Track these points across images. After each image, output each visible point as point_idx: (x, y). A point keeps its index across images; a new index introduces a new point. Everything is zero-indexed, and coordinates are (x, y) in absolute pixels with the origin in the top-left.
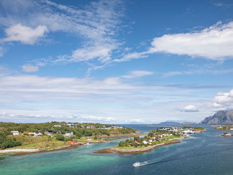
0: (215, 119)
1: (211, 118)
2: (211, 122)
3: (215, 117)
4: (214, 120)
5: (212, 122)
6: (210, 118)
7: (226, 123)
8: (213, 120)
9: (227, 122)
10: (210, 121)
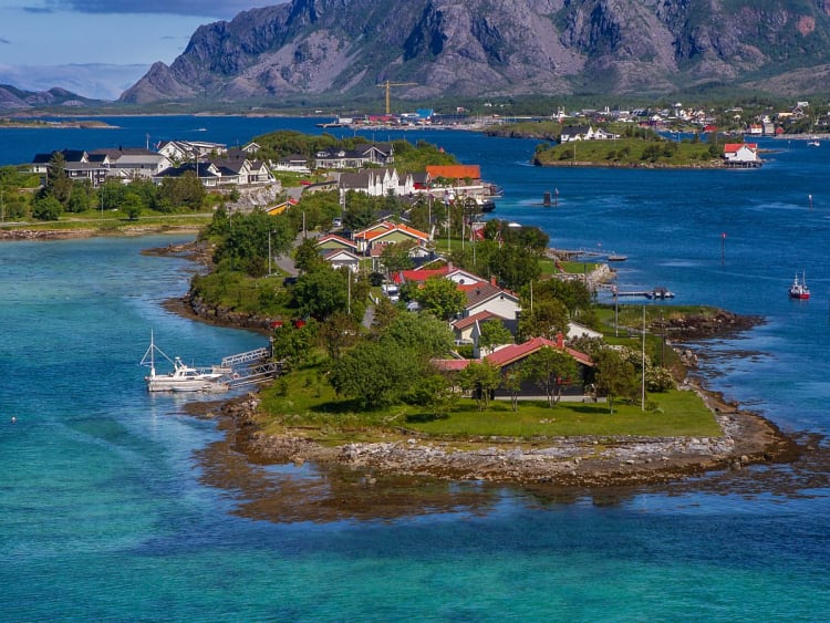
0: (315, 39)
1: (259, 35)
2: (265, 77)
3: (304, 20)
4: (299, 56)
5: (280, 81)
6: (247, 39)
7: (436, 90)
8: (285, 54)
9: (443, 71)
10: (256, 70)
